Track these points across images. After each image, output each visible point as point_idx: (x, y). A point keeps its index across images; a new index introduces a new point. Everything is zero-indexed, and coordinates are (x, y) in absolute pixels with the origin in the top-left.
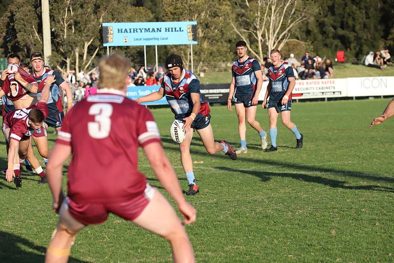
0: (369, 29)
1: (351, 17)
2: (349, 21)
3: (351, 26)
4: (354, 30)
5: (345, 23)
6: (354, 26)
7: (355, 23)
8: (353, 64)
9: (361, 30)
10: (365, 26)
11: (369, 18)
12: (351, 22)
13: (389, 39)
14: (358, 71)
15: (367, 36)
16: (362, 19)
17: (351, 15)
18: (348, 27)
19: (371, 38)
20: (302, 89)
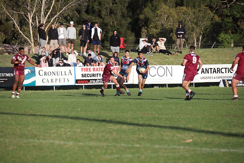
0: (115, 14)
2: (94, 6)
3: (97, 10)
4: (100, 16)
5: (90, 7)
6: (100, 11)
7: (102, 8)
8: (132, 51)
9: (107, 16)
10: (111, 12)
11: (116, 3)
12: (96, 7)
13: (151, 27)
15: (113, 22)
16: (108, 4)
18: (94, 12)
19: (117, 24)
20: (89, 75)
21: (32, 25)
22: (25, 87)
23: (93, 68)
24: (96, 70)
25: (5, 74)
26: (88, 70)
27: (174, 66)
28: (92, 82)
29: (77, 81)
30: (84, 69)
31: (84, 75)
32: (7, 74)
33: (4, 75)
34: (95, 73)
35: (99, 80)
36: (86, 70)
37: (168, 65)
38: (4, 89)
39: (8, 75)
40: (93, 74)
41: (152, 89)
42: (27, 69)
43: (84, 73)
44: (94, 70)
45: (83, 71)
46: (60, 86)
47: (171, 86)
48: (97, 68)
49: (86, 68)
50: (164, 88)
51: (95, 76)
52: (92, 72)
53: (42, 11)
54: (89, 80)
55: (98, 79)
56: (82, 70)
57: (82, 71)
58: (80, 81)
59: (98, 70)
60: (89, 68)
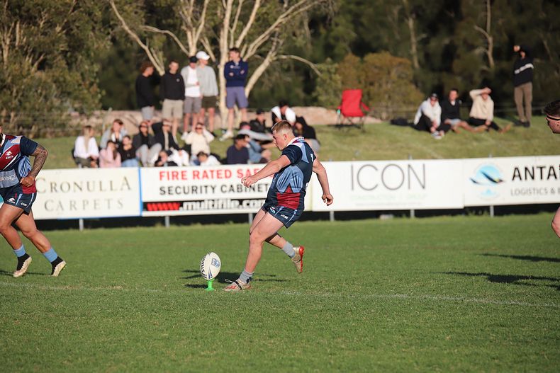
20: (182, 190)
24: (201, 176)
26: (180, 176)
27: (430, 163)
28: (190, 208)
29: (146, 206)
30: (165, 175)
31: (166, 190)
34: (199, 183)
35: (211, 203)
36: (173, 176)
40: (193, 187)
43: (166, 183)
44: (196, 175)
45: (165, 178)
48: (205, 171)
49: (173, 172)
50: (404, 220)
51: (199, 190)
54: (180, 204)
55: (209, 200)
56: (161, 176)
57: (161, 179)
58: (154, 205)
59: (207, 176)
60: (182, 172)
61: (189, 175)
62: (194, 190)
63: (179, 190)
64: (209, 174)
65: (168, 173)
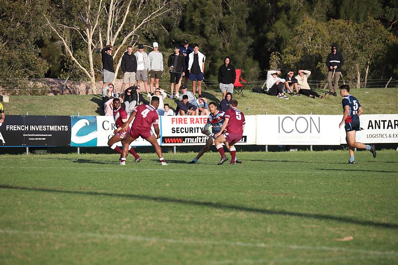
0: (228, 31)
1: (197, 10)
2: (194, 17)
3: (198, 25)
4: (202, 34)
5: (187, 20)
6: (203, 26)
7: (206, 20)
8: (254, 91)
9: (214, 33)
10: (221, 28)
11: (229, 13)
12: (197, 20)
13: (287, 53)
14: (265, 103)
15: (224, 44)
16: (216, 14)
17: (198, 7)
18: (193, 27)
19: (230, 47)
20: (184, 130)
21: (92, 47)
22: (80, 148)
23: (191, 119)
24: (195, 122)
25: (48, 126)
26: (183, 122)
28: (188, 142)
29: (164, 139)
30: (175, 120)
31: (176, 130)
32: (51, 126)
33: (47, 128)
34: (193, 126)
35: (200, 138)
36: (179, 121)
37: (314, 114)
38: (46, 151)
39: (52, 128)
40: (190, 128)
41: (287, 152)
42: (83, 118)
43: (175, 126)
44: (192, 121)
45: (175, 123)
46: (137, 147)
47: (317, 148)
48: (197, 119)
49: (179, 119)
50: (307, 152)
51: (194, 131)
52: (189, 125)
53: (109, 25)
54: (183, 138)
56: (173, 121)
57: (173, 123)
58: (168, 139)
59: (198, 122)
60: (184, 119)
61: (188, 121)
62: (191, 130)
63: (182, 130)
64: (200, 120)
65: (176, 119)
